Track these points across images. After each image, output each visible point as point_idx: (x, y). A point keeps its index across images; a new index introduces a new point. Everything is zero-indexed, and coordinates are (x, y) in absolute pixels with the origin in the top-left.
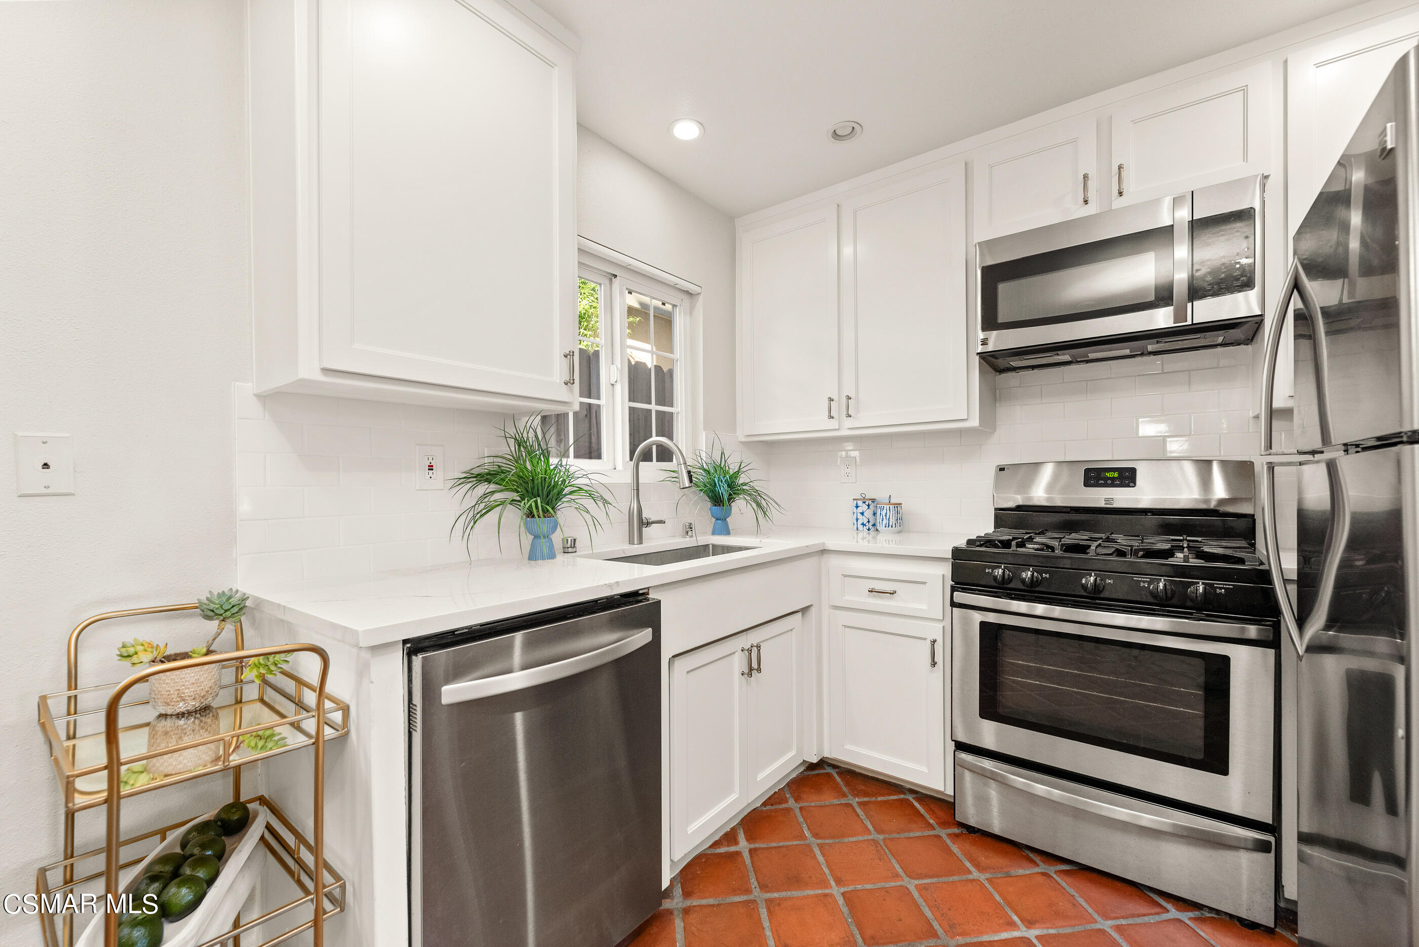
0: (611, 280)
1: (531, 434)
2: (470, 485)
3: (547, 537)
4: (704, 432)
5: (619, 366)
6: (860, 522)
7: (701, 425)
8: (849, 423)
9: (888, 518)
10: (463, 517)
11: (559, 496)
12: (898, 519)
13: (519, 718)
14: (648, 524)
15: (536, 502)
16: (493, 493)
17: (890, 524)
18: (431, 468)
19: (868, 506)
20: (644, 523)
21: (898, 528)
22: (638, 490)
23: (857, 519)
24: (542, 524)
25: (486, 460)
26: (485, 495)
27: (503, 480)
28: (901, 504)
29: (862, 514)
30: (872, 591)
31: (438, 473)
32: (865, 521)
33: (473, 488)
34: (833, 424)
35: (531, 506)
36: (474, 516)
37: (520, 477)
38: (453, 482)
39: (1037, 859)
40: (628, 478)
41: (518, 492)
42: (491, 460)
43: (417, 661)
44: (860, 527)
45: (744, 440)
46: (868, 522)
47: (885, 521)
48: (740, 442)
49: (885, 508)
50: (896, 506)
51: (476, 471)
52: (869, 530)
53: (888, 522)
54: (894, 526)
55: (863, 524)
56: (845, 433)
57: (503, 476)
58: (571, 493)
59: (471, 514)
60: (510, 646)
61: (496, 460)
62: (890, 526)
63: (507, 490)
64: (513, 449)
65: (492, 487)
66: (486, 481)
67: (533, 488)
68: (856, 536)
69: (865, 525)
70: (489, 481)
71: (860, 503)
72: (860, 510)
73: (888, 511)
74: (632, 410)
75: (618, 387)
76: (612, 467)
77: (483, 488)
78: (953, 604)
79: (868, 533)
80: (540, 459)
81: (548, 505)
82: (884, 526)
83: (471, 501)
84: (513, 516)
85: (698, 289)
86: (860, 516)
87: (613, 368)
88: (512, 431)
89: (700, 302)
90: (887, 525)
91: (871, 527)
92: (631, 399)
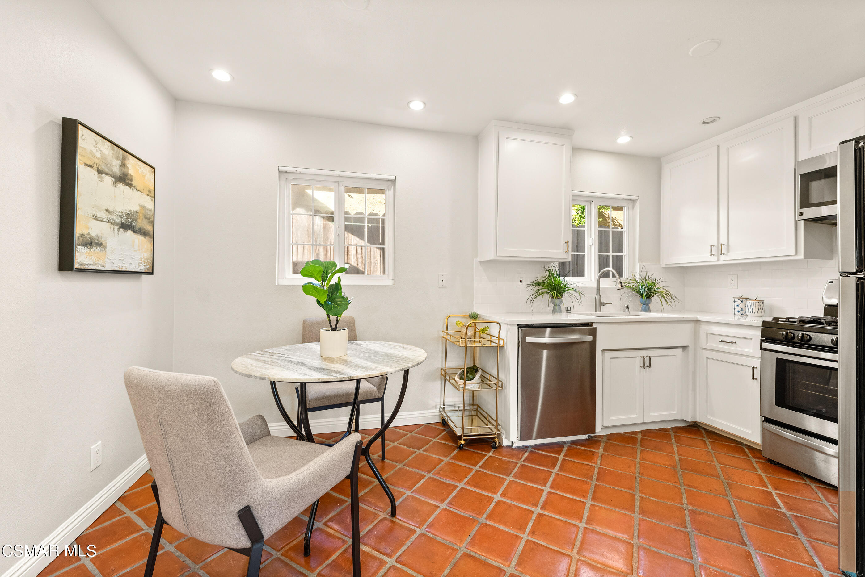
0: (591, 204)
1: (554, 269)
2: (533, 286)
3: (558, 305)
4: (639, 264)
5: (594, 238)
6: (736, 310)
7: (637, 261)
8: (722, 257)
9: (752, 308)
10: (531, 297)
11: (564, 291)
12: (760, 309)
13: (545, 352)
14: (604, 304)
15: (554, 293)
16: (540, 289)
17: (754, 312)
18: (521, 281)
19: (742, 301)
20: (602, 304)
21: (760, 314)
22: (599, 290)
23: (734, 309)
24: (557, 301)
25: (538, 278)
26: (538, 290)
27: (544, 285)
28: (764, 301)
29: (738, 306)
30: (721, 341)
31: (523, 283)
32: (740, 310)
33: (534, 288)
34: (714, 258)
35: (552, 294)
36: (534, 297)
37: (549, 284)
38: (527, 286)
39: (805, 478)
40: (595, 285)
41: (549, 289)
42: (540, 278)
43: (520, 330)
44: (736, 313)
45: (664, 266)
46: (742, 310)
47: (750, 310)
48: (663, 268)
49: (750, 303)
50: (758, 302)
51: (535, 282)
52: (742, 314)
53: (752, 310)
54: (756, 313)
55: (738, 311)
56: (721, 262)
57: (544, 284)
58: (568, 290)
59: (533, 296)
60: (545, 331)
61: (541, 278)
62: (753, 313)
63: (545, 288)
64: (547, 274)
65: (540, 287)
66: (538, 285)
67: (554, 288)
68: (734, 317)
69: (739, 312)
70: (539, 285)
71: (736, 300)
72: (736, 303)
73: (752, 304)
74: (600, 256)
75: (593, 247)
76: (589, 280)
77: (537, 288)
78: (762, 349)
79: (742, 316)
80: (557, 278)
81: (559, 294)
82: (749, 312)
83: (533, 292)
84: (547, 297)
85: (637, 198)
86: (736, 307)
87: (591, 239)
88: (547, 268)
89: (638, 204)
90: (752, 312)
91: (743, 313)
92: (600, 252)
